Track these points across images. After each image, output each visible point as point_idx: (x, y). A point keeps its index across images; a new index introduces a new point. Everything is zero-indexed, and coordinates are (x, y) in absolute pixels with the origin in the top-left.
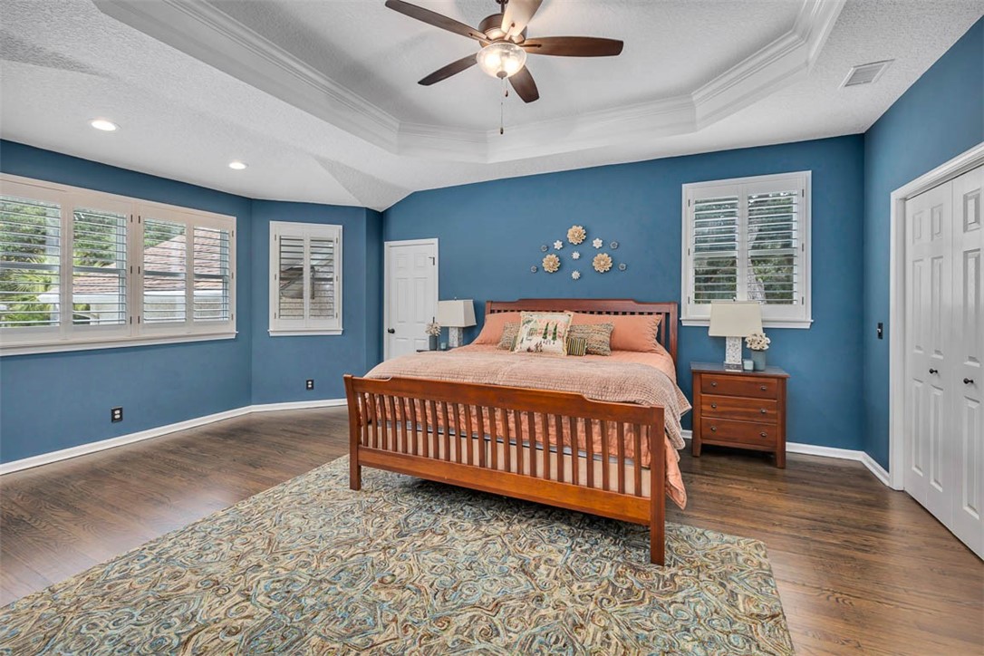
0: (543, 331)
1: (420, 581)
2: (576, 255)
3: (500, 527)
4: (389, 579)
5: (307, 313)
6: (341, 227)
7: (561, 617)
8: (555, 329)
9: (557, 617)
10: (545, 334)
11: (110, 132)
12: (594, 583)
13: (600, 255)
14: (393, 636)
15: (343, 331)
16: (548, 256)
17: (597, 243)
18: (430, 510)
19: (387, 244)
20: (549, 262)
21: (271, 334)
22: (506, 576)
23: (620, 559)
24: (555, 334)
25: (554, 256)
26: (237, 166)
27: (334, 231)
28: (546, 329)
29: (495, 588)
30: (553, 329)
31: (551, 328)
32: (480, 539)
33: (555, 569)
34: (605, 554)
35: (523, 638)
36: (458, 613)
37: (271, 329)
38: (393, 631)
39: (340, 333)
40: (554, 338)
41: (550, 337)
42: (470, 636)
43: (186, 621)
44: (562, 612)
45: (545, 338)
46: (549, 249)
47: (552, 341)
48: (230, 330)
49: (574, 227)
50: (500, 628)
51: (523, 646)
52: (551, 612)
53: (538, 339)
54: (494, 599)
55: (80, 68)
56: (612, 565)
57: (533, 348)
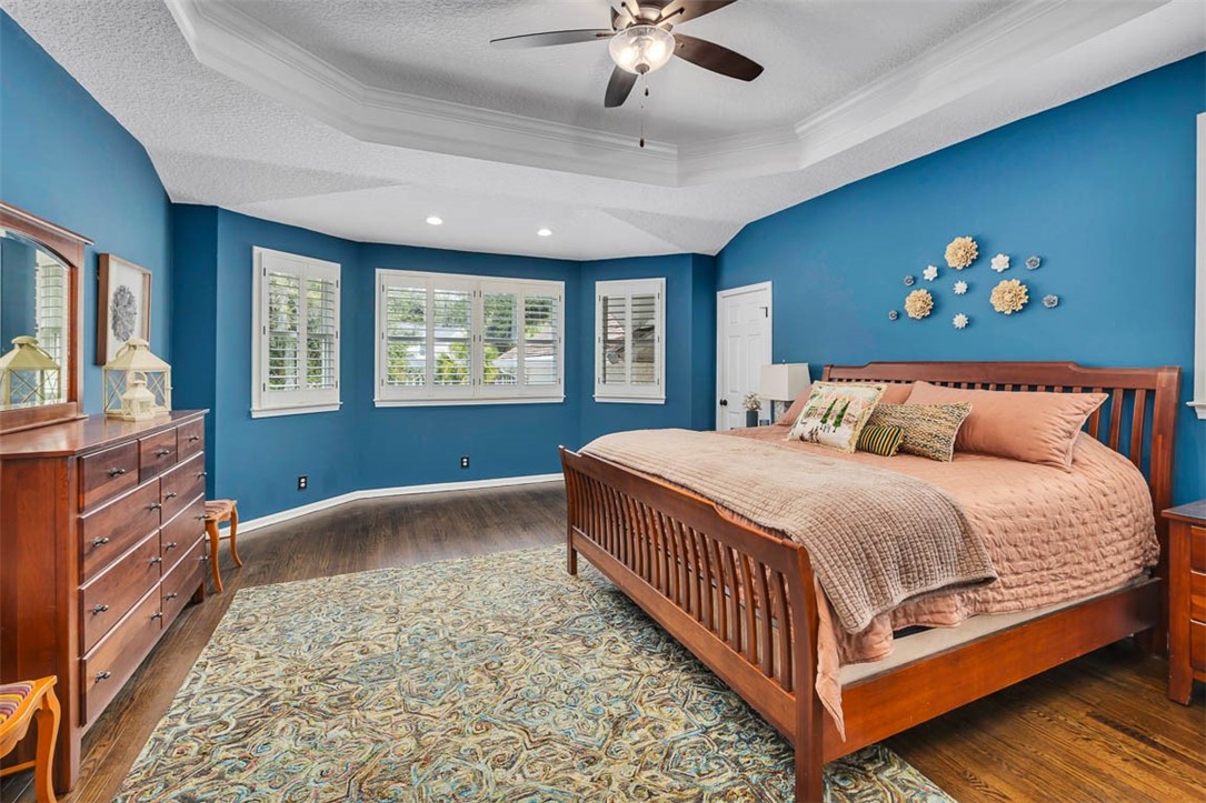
0: (825, 411)
1: (512, 682)
2: (961, 287)
3: (657, 664)
4: (495, 665)
5: (628, 379)
6: (664, 279)
7: (586, 794)
8: (844, 410)
9: (581, 790)
10: (826, 416)
11: (437, 226)
12: (677, 785)
13: (1004, 284)
14: (437, 715)
15: (666, 401)
16: (915, 293)
17: (999, 262)
18: (609, 619)
19: (720, 294)
20: (915, 303)
21: (597, 400)
22: (592, 718)
23: (754, 778)
24: (840, 416)
25: (923, 292)
26: (545, 232)
27: (655, 286)
28: (830, 409)
29: (566, 725)
30: (839, 412)
31: (838, 408)
32: (618, 668)
33: (653, 740)
34: (742, 760)
35: (524, 787)
36: (505, 726)
37: (596, 395)
38: (441, 711)
39: (663, 402)
40: (837, 424)
41: (830, 422)
42: (485, 754)
43: (355, 631)
44: (595, 789)
45: (824, 422)
46: (916, 281)
47: (833, 428)
48: (558, 394)
49: (958, 240)
50: (518, 762)
51: (514, 793)
52: (585, 781)
53: (815, 423)
54: (550, 734)
55: (389, 183)
56: (733, 778)
57: (807, 436)
